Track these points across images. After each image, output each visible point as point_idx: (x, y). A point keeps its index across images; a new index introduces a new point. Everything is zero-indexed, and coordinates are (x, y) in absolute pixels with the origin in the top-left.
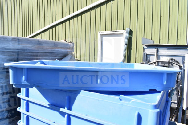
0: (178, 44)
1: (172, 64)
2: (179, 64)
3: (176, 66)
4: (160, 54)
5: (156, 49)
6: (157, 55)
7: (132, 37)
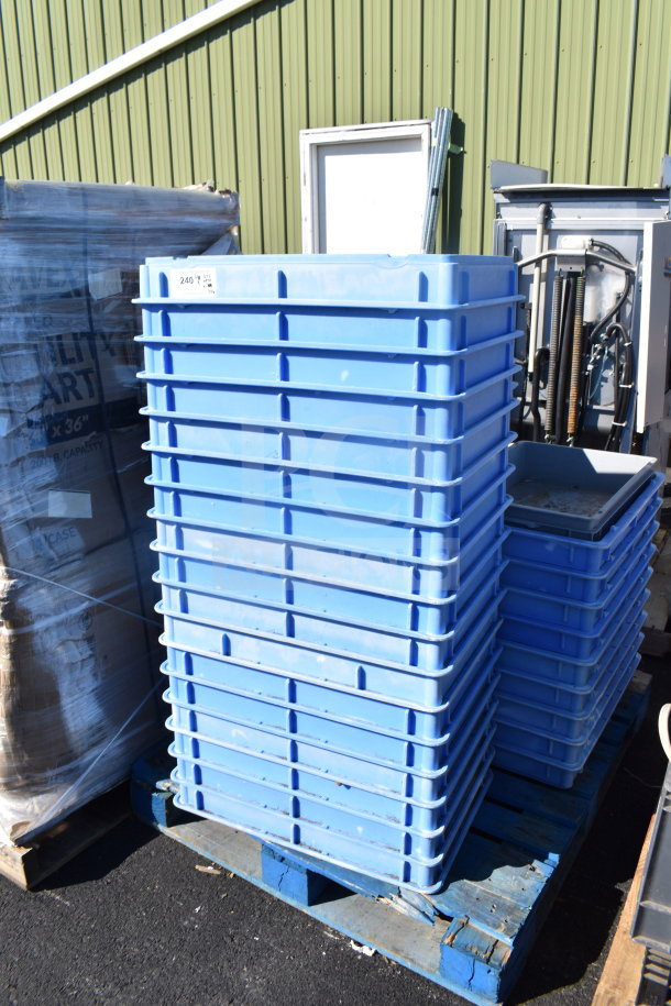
0: (632, 185)
1: (601, 263)
2: (626, 262)
3: (613, 273)
4: (556, 224)
5: (542, 207)
6: (547, 230)
7: (464, 152)
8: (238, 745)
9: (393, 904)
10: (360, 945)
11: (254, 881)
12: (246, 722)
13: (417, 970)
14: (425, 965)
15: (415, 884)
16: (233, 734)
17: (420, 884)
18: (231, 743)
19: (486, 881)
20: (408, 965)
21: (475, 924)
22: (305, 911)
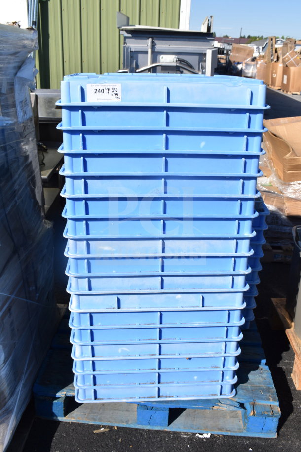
1: (181, 69)
2: (194, 69)
5: (151, 39)
6: (154, 52)
8: (124, 356)
9: (220, 408)
10: (202, 434)
11: (132, 426)
12: (132, 342)
13: (234, 434)
14: (236, 430)
15: (225, 395)
16: (120, 351)
17: (228, 394)
18: (119, 356)
19: (249, 381)
20: (229, 434)
21: (259, 402)
22: (166, 430)
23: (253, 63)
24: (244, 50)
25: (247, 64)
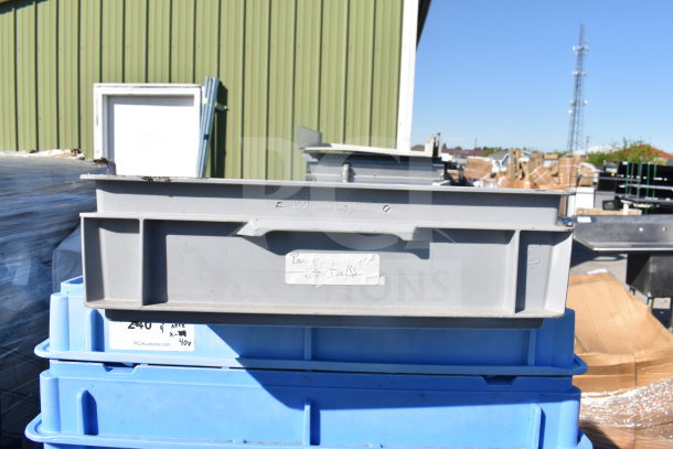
5: (346, 167)
7: (227, 110)
23: (493, 180)
24: (480, 164)
25: (485, 182)
